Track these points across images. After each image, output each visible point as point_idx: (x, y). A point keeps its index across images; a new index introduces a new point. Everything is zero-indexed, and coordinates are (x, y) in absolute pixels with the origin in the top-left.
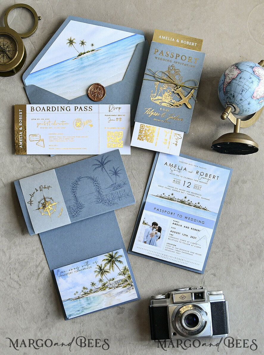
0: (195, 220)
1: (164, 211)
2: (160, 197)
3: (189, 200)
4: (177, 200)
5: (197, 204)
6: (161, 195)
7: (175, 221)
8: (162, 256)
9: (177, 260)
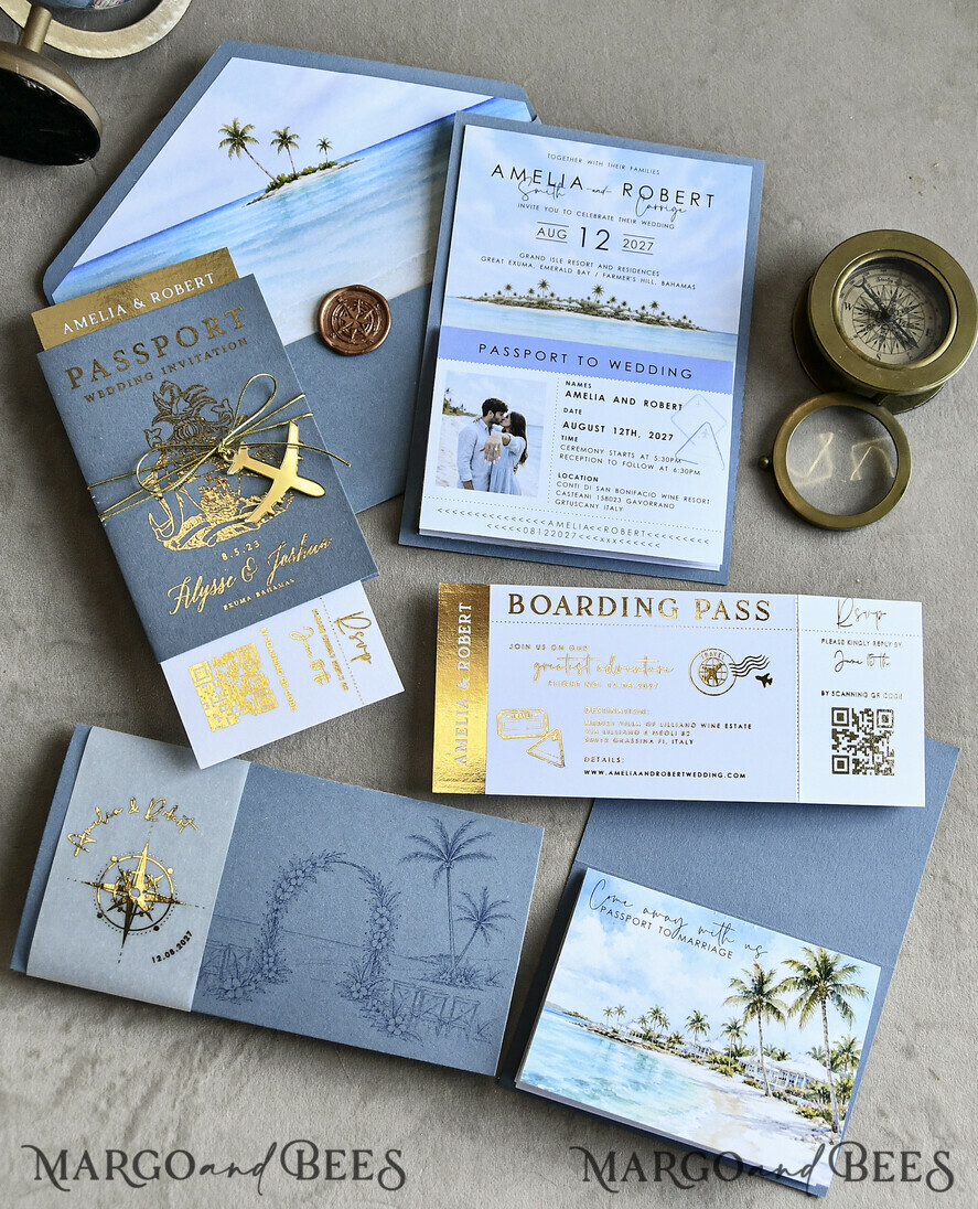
0: (653, 370)
1: (522, 353)
2: (497, 301)
3: (613, 300)
4: (567, 304)
5: (649, 310)
6: (497, 296)
7: (574, 384)
8: (550, 528)
9: (612, 537)
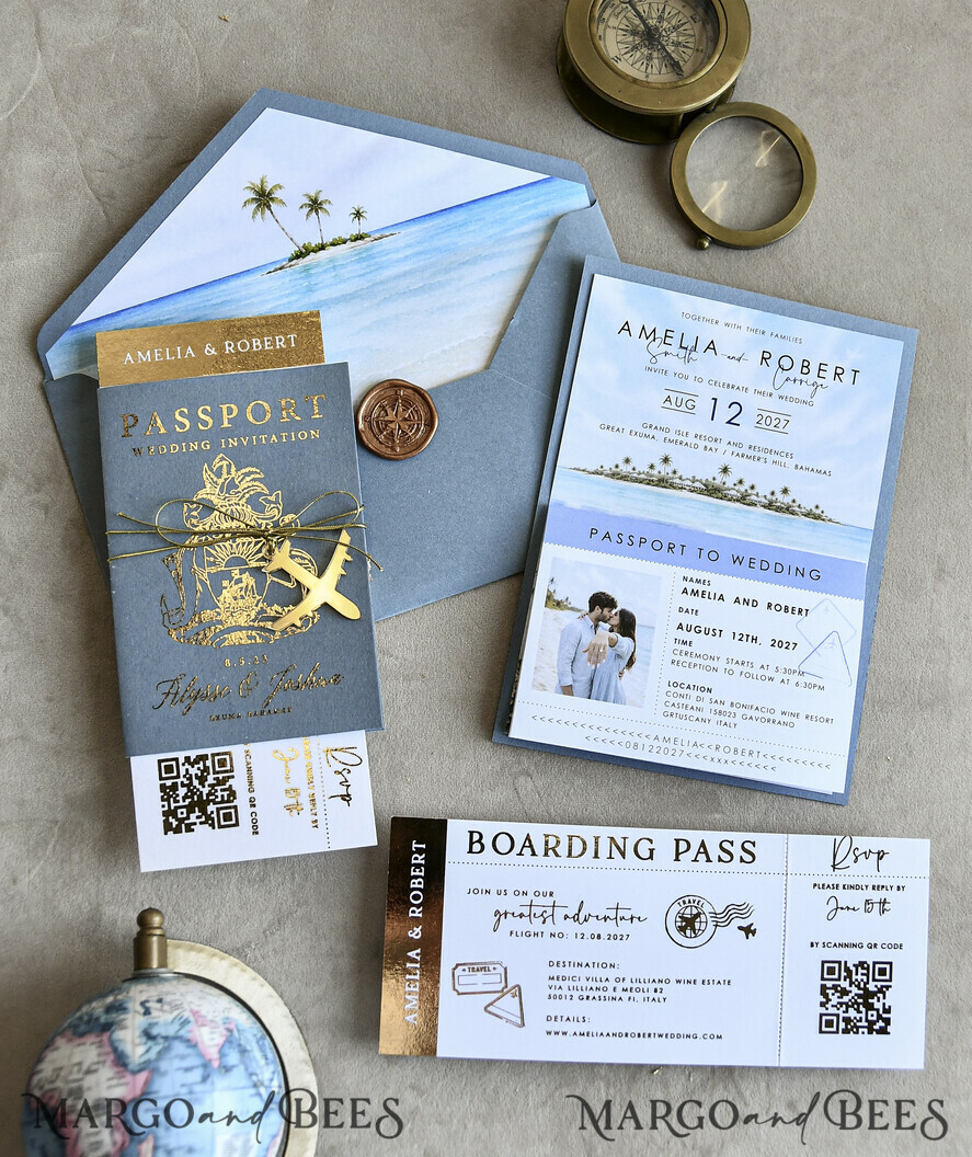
0: (779, 568)
1: (636, 540)
2: (613, 475)
3: (741, 482)
4: (690, 483)
5: (779, 496)
6: (614, 469)
7: (691, 580)
8: (656, 743)
9: (724, 757)
